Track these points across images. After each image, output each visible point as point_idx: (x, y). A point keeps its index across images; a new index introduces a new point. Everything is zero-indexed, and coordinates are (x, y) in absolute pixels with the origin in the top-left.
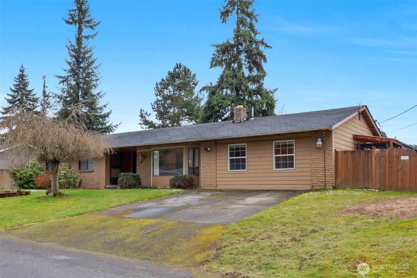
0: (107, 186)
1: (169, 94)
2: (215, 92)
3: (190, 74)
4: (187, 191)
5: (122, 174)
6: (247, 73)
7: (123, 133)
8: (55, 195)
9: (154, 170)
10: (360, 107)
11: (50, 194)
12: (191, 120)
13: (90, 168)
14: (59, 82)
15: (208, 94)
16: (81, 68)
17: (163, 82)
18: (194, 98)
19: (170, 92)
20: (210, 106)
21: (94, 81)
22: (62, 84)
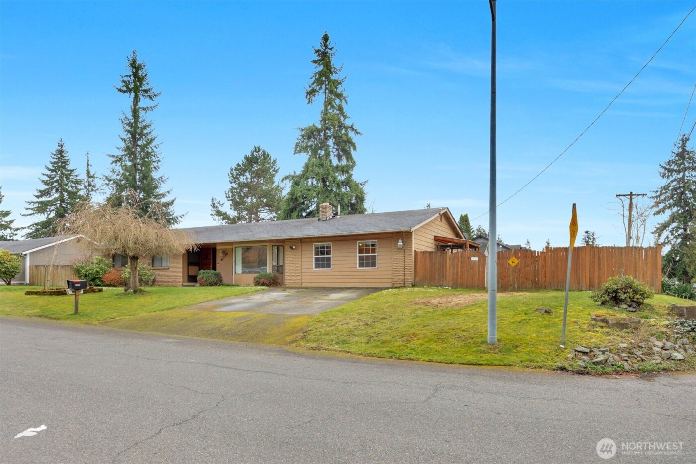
0: (185, 284)
1: (245, 181)
2: (299, 182)
3: (270, 159)
4: (271, 288)
5: (202, 271)
6: (335, 161)
7: (200, 228)
8: (135, 292)
9: (237, 266)
10: (440, 210)
11: (129, 291)
12: (271, 211)
13: (164, 264)
14: (111, 162)
15: (291, 184)
16: (138, 145)
17: (238, 167)
18: (275, 187)
19: (246, 179)
20: (294, 197)
21: (154, 162)
22: (114, 164)
